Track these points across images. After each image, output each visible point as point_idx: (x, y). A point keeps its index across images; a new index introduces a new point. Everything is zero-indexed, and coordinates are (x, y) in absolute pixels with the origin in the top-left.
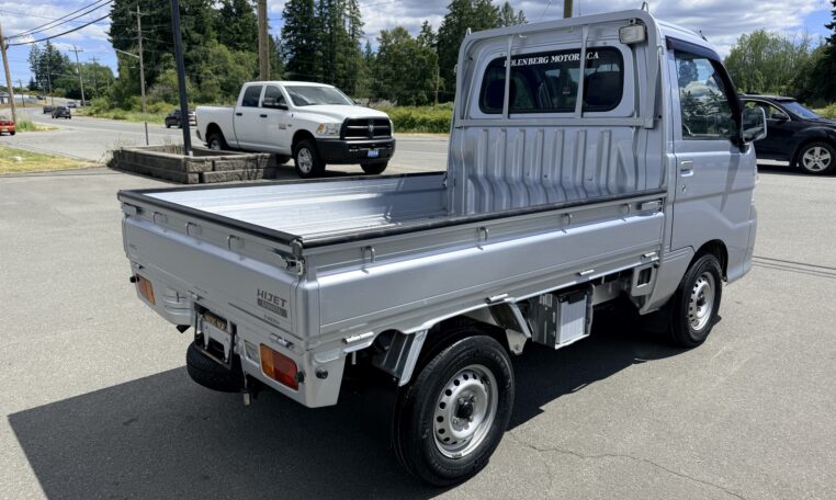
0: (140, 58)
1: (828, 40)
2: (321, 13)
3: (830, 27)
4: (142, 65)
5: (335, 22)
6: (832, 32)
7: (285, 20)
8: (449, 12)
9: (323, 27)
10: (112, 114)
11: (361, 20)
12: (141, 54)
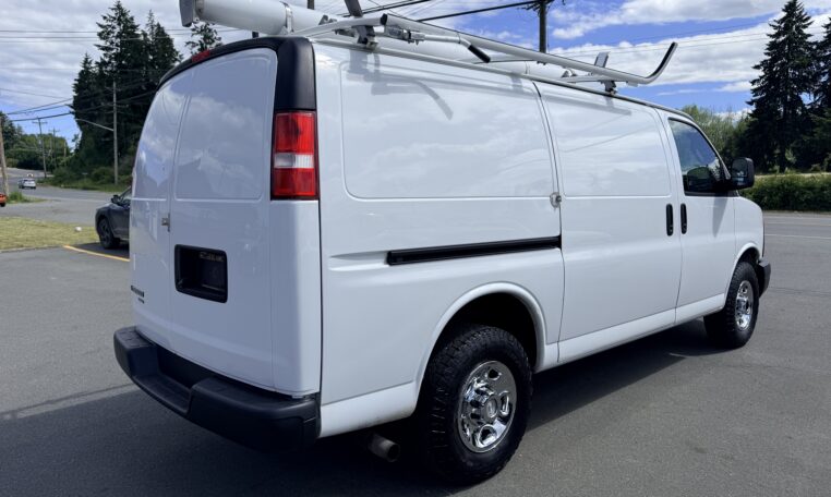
0: (115, 130)
1: (751, 115)
3: (751, 103)
4: (115, 138)
6: (753, 108)
10: (80, 184)
12: (115, 126)
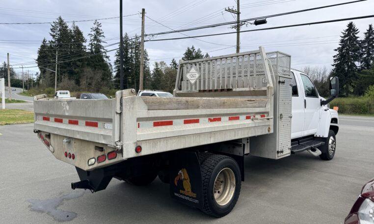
0: (56, 72)
1: (333, 70)
2: (131, 55)
3: (333, 65)
4: (56, 75)
5: (137, 59)
6: (334, 67)
7: (116, 57)
8: (184, 56)
9: (132, 61)
11: (148, 58)
12: (56, 70)
